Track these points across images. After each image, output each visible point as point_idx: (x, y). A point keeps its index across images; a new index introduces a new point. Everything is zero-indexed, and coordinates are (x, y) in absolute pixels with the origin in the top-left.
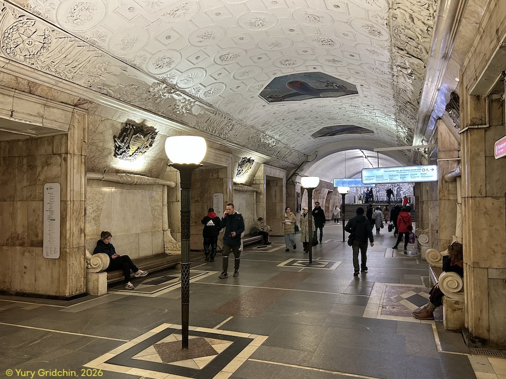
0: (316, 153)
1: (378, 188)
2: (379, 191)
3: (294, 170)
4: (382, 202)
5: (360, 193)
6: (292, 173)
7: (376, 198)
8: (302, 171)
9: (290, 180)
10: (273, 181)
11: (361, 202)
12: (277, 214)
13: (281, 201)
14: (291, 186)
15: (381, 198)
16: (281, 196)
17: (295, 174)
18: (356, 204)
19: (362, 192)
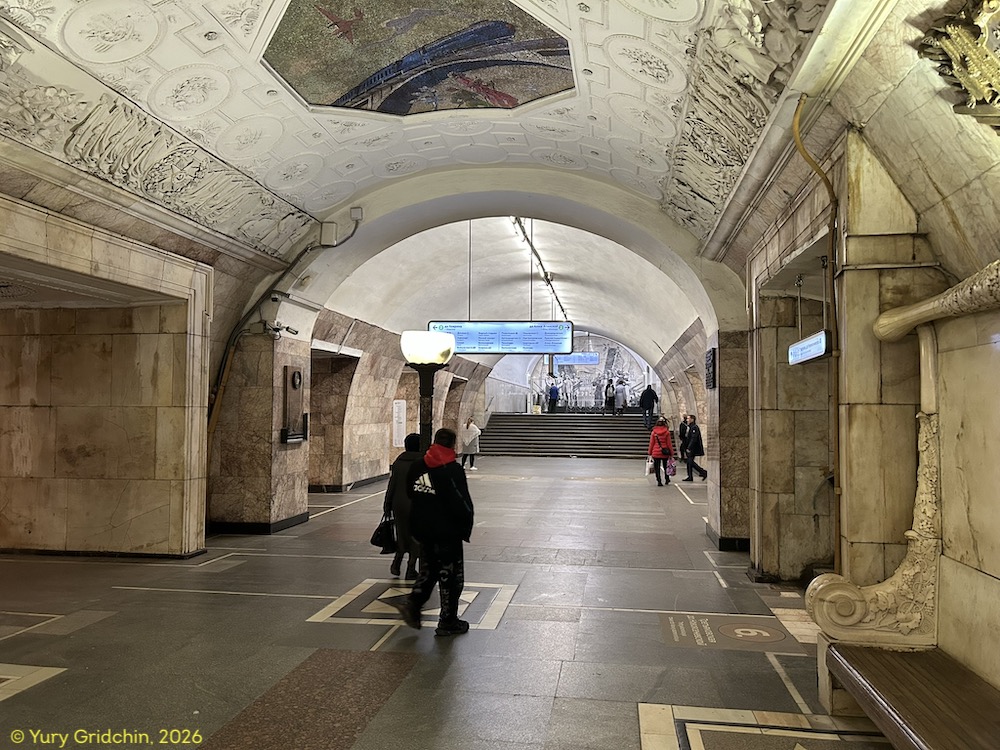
0: (356, 214)
1: (576, 380)
2: (579, 385)
3: (269, 280)
4: (584, 410)
5: (538, 390)
6: (261, 289)
7: (574, 401)
8: (301, 284)
9: (255, 318)
10: (148, 309)
11: (539, 410)
12: (160, 457)
13: (180, 401)
14: (259, 341)
15: (583, 400)
16: (181, 375)
17: (272, 296)
18: (529, 413)
19: (544, 388)
